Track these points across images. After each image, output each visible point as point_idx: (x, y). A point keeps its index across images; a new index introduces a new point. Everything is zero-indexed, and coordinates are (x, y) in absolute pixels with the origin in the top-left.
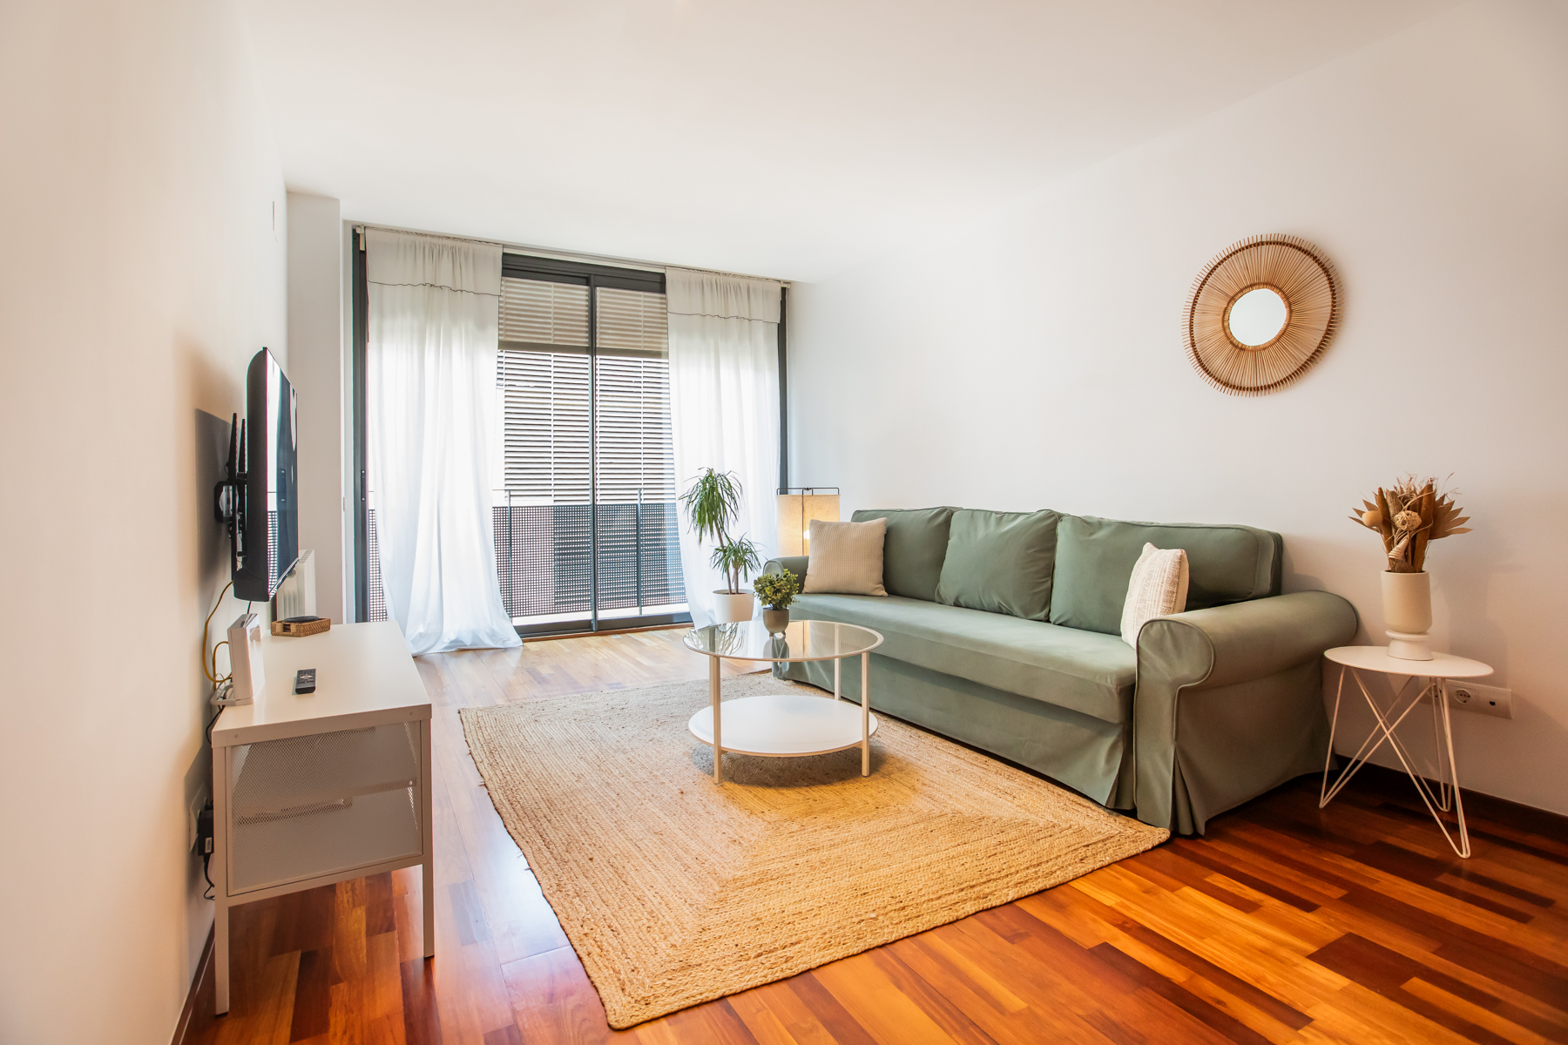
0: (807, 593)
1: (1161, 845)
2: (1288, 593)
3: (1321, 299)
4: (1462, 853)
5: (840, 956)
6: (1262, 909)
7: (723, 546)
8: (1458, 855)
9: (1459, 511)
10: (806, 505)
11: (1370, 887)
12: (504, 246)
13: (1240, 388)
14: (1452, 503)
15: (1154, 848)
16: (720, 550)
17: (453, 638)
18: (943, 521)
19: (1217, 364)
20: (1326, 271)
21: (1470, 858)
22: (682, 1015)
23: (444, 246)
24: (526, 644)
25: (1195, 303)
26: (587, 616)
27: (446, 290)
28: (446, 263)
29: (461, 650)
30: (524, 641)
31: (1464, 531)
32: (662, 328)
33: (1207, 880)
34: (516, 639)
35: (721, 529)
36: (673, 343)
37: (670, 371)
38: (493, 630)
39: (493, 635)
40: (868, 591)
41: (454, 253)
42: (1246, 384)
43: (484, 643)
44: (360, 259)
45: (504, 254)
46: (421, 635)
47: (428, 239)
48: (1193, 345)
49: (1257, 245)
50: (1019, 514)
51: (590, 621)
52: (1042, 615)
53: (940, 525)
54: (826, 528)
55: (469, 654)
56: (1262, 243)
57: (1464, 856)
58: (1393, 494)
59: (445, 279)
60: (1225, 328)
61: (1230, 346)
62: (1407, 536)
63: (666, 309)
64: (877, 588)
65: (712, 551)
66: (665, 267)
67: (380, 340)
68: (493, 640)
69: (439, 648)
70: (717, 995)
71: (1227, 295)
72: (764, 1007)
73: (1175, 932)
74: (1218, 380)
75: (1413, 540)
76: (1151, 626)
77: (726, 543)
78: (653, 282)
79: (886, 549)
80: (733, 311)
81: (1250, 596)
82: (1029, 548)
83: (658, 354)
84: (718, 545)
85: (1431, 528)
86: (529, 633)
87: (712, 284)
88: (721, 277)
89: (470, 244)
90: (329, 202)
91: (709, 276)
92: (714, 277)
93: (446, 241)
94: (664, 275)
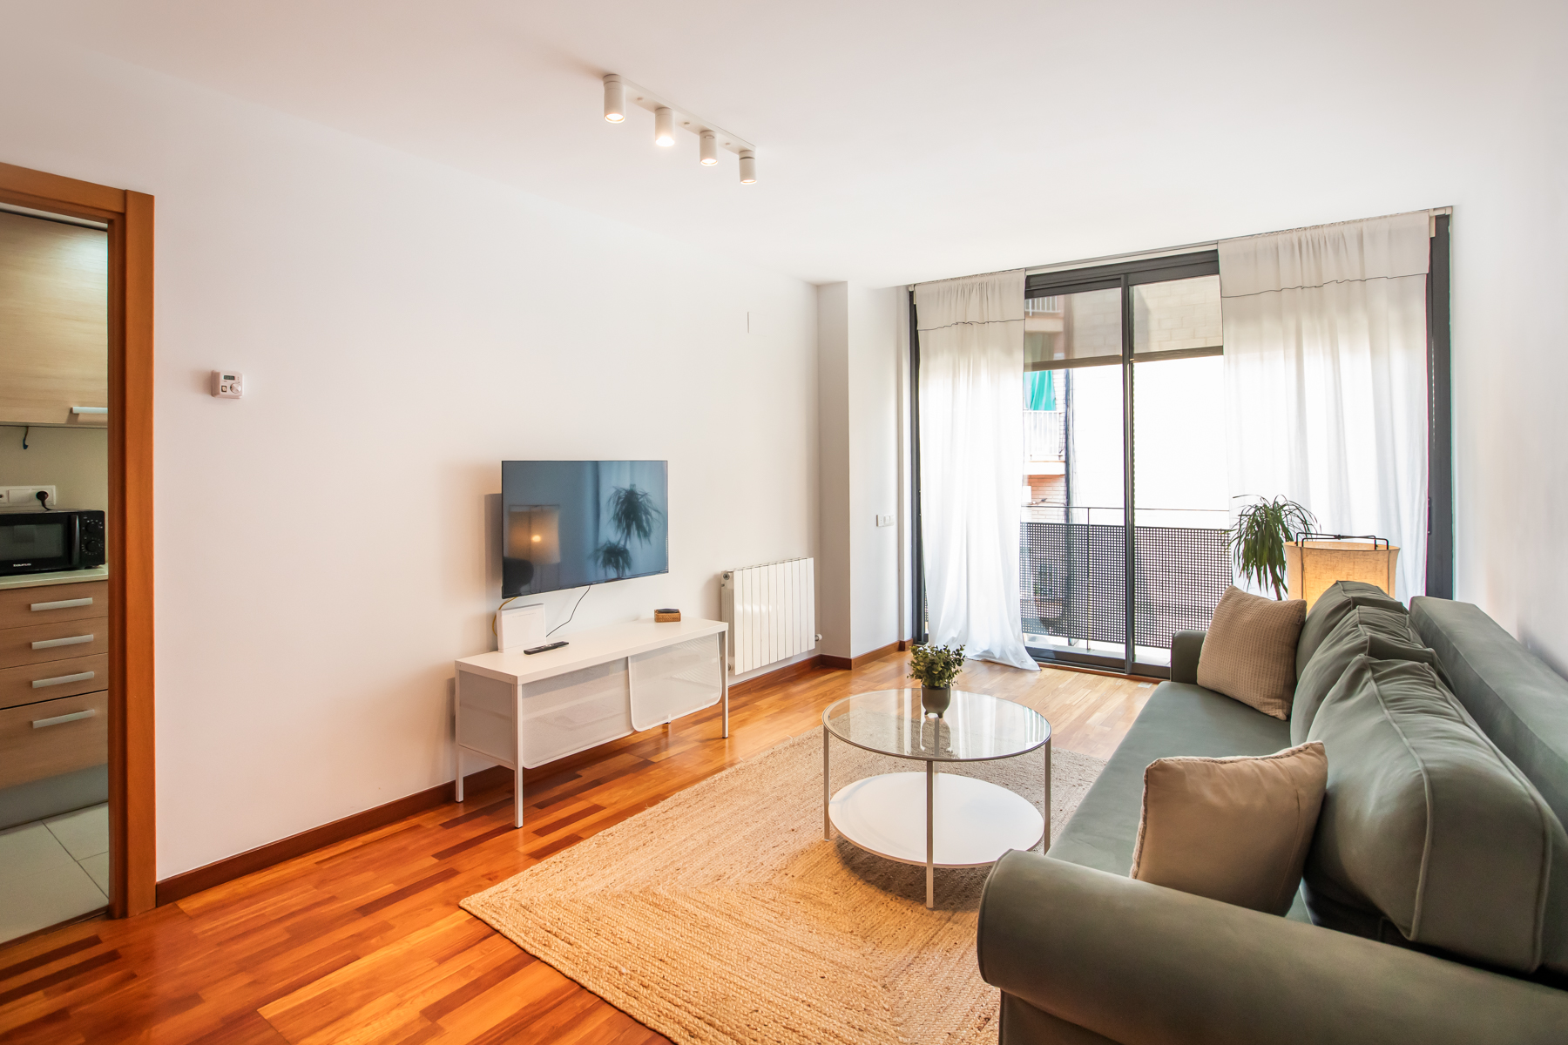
0: (1198, 687)
12: (1026, 269)
23: (973, 284)
24: (1045, 669)
27: (975, 324)
28: (975, 298)
29: (988, 662)
30: (1042, 667)
34: (1031, 662)
36: (1230, 334)
39: (1015, 654)
40: (1255, 706)
41: (982, 286)
44: (913, 309)
45: (1027, 277)
51: (1124, 661)
55: (995, 667)
59: (974, 314)
64: (1269, 703)
66: (1217, 243)
68: (1016, 659)
69: (972, 653)
70: (500, 929)
78: (1205, 262)
79: (1297, 645)
80: (1330, 272)
87: (1293, 245)
88: (1308, 233)
89: (996, 277)
90: (841, 285)
91: (1288, 236)
92: (1295, 236)
93: (974, 280)
94: (1216, 251)
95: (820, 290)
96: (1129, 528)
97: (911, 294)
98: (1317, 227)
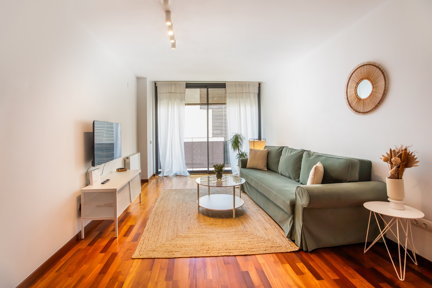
0: (247, 168)
1: (294, 252)
2: (372, 181)
3: (381, 83)
4: (401, 279)
5: (184, 257)
6: (304, 275)
7: (239, 153)
8: (399, 279)
9: (416, 158)
10: (255, 144)
11: (350, 280)
12: (186, 81)
13: (360, 112)
14: (414, 156)
15: (291, 252)
16: (238, 154)
17: (175, 173)
18: (280, 150)
19: (353, 104)
20: (383, 73)
21: (403, 281)
22: (145, 259)
23: (173, 83)
24: (191, 175)
25: (348, 85)
26: (206, 169)
27: (173, 93)
28: (173, 87)
29: (177, 175)
30: (190, 174)
31: (417, 166)
32: (225, 98)
33: (297, 264)
34: (188, 174)
35: (239, 149)
36: (228, 101)
37: (227, 108)
38: (184, 171)
39: (184, 173)
40: (262, 169)
41: (175, 84)
42: (361, 111)
43: (182, 174)
44: (156, 88)
45: (186, 83)
46: (168, 171)
47: (170, 82)
48: (347, 98)
49: (363, 66)
50: (296, 150)
51: (207, 171)
52: (298, 180)
53: (280, 151)
54: (253, 151)
55: (178, 176)
56: (365, 65)
57: (401, 280)
58: (394, 151)
59: (173, 91)
60: (356, 93)
61: (357, 99)
62: (396, 166)
63: (226, 92)
64: (264, 168)
65: (236, 155)
66: (225, 82)
67: (160, 105)
68: (184, 174)
69: (172, 175)
70: (154, 257)
71: (356, 82)
72: (160, 262)
73: (270, 274)
74: (354, 110)
75: (399, 167)
76: (298, 188)
77: (240, 153)
78: (222, 85)
79: (268, 157)
80: (244, 91)
81: (347, 181)
82: (296, 160)
83: (225, 104)
84: (238, 153)
85: (405, 164)
86: (191, 173)
87: (238, 85)
88: (241, 82)
89: (179, 82)
90: (145, 78)
91: (238, 83)
92: (239, 83)
93: (173, 82)
94: (225, 83)
95: (138, 79)
96: (208, 142)
97: (155, 84)
98: (242, 82)
